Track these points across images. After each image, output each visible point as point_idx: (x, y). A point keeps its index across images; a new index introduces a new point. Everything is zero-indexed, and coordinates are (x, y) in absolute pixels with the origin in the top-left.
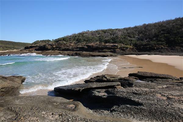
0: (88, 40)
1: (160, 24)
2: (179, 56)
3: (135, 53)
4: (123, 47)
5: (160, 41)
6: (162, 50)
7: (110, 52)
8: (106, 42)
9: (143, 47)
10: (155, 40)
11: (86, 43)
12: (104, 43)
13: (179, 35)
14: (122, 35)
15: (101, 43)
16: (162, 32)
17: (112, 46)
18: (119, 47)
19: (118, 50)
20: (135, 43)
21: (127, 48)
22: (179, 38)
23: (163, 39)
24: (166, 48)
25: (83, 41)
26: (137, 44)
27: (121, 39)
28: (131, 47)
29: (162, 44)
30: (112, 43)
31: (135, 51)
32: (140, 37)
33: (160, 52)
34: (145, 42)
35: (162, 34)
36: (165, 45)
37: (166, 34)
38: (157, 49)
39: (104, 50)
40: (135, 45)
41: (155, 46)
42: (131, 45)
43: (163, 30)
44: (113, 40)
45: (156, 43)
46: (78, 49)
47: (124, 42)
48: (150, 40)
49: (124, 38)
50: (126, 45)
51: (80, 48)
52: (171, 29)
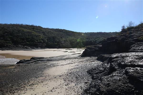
2: (23, 51)
6: (10, 47)
16: (6, 34)
23: (9, 39)
33: (9, 48)
36: (11, 43)
37: (10, 35)
38: (7, 46)
41: (5, 44)
43: (6, 32)
45: (5, 42)
52: (12, 32)
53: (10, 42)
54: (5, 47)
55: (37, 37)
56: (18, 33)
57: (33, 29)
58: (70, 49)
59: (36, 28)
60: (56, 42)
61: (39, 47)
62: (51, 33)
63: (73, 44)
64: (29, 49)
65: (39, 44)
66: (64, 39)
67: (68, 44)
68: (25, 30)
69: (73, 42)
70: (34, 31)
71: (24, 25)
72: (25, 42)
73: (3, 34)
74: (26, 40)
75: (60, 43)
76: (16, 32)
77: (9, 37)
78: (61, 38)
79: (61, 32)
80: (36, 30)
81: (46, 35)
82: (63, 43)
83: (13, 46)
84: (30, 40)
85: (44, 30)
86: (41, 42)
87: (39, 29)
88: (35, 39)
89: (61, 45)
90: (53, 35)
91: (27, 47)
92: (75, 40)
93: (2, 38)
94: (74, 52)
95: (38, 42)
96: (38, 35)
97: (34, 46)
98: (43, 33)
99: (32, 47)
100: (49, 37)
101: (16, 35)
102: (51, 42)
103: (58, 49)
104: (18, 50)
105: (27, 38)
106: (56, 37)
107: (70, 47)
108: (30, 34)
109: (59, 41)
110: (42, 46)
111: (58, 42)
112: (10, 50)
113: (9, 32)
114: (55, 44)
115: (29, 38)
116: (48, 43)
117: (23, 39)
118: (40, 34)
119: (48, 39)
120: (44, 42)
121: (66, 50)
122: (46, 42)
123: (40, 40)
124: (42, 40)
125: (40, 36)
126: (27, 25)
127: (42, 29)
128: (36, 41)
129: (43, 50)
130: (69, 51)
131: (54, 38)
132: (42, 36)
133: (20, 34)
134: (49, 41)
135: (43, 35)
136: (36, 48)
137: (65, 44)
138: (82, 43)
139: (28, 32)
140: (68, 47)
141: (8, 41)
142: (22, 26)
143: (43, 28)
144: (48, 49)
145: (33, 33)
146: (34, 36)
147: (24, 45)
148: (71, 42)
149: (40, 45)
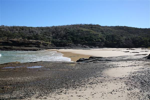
0: (9, 36)
1: (65, 28)
2: (82, 50)
3: (55, 48)
4: (45, 43)
5: (69, 40)
6: (71, 46)
7: (35, 46)
8: (29, 38)
9: (59, 44)
10: (65, 39)
11: (7, 38)
12: (27, 39)
13: (79, 37)
14: (41, 34)
15: (24, 39)
16: (68, 34)
17: (36, 42)
18: (42, 43)
19: (41, 45)
20: (53, 40)
21: (48, 44)
22: (79, 39)
23: (70, 39)
24: (73, 44)
25: (3, 36)
26: (54, 41)
27: (42, 37)
28: (50, 43)
29: (70, 42)
30: (35, 39)
31: (54, 46)
32: (54, 36)
33: (70, 47)
34: (59, 40)
35: (69, 35)
37: (71, 35)
38: (69, 45)
39: (30, 45)
40: (53, 42)
41: (67, 43)
42: (50, 42)
43: (68, 33)
44: (35, 37)
45: (67, 41)
46: (1, 44)
47: (44, 39)
48: (61, 39)
49: (43, 36)
50: (46, 41)
51: (3, 42)
52: (73, 32)
53: (71, 41)
54: (67, 46)
55: (95, 36)
56: (78, 33)
57: (92, 28)
58: (132, 49)
59: (94, 27)
60: (115, 41)
61: (97, 46)
62: (110, 31)
63: (137, 43)
64: (88, 48)
65: (98, 43)
66: (124, 37)
67: (129, 43)
68: (84, 30)
69: (137, 41)
70: (92, 30)
71: (83, 25)
72: (84, 41)
73: (66, 34)
74: (85, 40)
75: (120, 42)
76: (76, 32)
77: (70, 37)
78: (122, 36)
79: (121, 29)
80: (94, 29)
81: (105, 34)
82: (123, 42)
83: (74, 45)
84: (88, 39)
85: (103, 29)
86: (99, 41)
87: (97, 27)
88: (93, 38)
89: (121, 44)
90: (112, 34)
91: (86, 46)
92: (139, 39)
93: (65, 38)
94: (137, 52)
95: (97, 42)
96: (96, 34)
97: (92, 46)
98: (101, 31)
99: (90, 46)
100: (107, 35)
101: (76, 35)
102: (110, 41)
103: (118, 49)
104: (78, 49)
105: (85, 37)
106: (115, 35)
107: (133, 46)
108: (88, 33)
109: (119, 39)
110: (100, 45)
111: (118, 41)
112: (70, 49)
113: (70, 32)
114: (115, 43)
115: (87, 38)
116: (107, 42)
117: (82, 39)
118: (98, 33)
119: (107, 37)
120: (103, 41)
121: (127, 49)
122: (104, 41)
123: (98, 39)
124: (101, 39)
125: (98, 34)
126: (86, 25)
127: (101, 28)
128: (94, 40)
129: (101, 49)
130: (130, 51)
131: (113, 36)
132: (100, 35)
133: (80, 34)
134: (107, 40)
135: (102, 33)
136: (94, 47)
137: (125, 43)
138: (149, 42)
139: (87, 31)
140: (130, 46)
141: (70, 41)
142: (81, 26)
143: (101, 26)
144: (106, 49)
145: (91, 33)
146: (93, 35)
147: (83, 44)
148: (134, 40)
149: (98, 45)
